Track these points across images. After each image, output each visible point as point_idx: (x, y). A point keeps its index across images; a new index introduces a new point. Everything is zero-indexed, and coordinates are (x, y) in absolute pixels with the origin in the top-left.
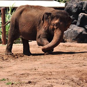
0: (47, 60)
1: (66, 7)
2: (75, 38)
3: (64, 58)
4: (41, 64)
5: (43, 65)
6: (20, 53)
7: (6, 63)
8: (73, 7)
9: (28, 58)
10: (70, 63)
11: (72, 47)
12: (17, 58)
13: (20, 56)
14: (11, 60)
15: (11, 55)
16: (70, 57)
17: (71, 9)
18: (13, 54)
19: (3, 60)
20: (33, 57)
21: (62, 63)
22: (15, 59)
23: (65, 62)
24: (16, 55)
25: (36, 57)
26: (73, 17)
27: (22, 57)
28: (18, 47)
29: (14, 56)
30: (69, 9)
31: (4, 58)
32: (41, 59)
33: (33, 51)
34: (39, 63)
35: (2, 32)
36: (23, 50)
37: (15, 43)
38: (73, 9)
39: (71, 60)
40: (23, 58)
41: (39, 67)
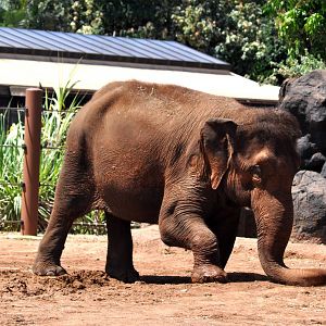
0: (201, 301)
1: (286, 98)
2: (314, 224)
3: (269, 301)
4: (176, 315)
5: (187, 321)
6: (94, 269)
7: (37, 303)
8: (310, 101)
9: (124, 292)
10: (293, 318)
11: (302, 257)
12: (82, 288)
13: (95, 282)
14: (58, 295)
15: (57, 274)
16: (293, 296)
17: (304, 110)
18: (64, 271)
19: (24, 292)
20: (147, 287)
21: (261, 319)
22: (73, 292)
23: (272, 316)
24: (79, 277)
25: (155, 287)
26: (310, 140)
27: (102, 284)
28: (83, 245)
29: (69, 282)
30: (296, 108)
31: (31, 288)
32: (177, 299)
33: (145, 265)
34: (168, 311)
35: (23, 185)
36: (104, 259)
37: (73, 232)
38: (309, 107)
39: (298, 307)
40: (105, 290)
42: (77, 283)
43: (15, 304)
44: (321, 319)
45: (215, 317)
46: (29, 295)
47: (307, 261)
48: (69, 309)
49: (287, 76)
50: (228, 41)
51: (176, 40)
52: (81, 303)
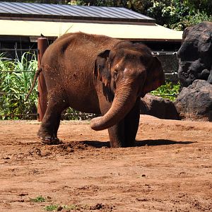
0: (139, 157)
1: (186, 39)
2: (204, 110)
3: (178, 155)
4: (125, 166)
5: (131, 169)
6: (79, 140)
7: (46, 161)
8: (200, 40)
9: (96, 153)
10: (192, 165)
11: (197, 129)
12: (72, 151)
13: (79, 147)
14: (58, 156)
16: (192, 152)
17: (197, 45)
19: (40, 155)
20: (109, 150)
21: (173, 166)
22: (67, 154)
23: (179, 164)
24: (70, 145)
26: (201, 62)
27: (83, 149)
28: (73, 127)
29: (64, 148)
30: (192, 44)
31: (43, 152)
34: (121, 163)
35: (38, 93)
37: (68, 119)
38: (200, 43)
39: (194, 158)
40: (85, 152)
41: (122, 173)
42: (69, 149)
43: (34, 162)
44: (207, 165)
45: (147, 166)
46: (42, 156)
47: (200, 132)
48: (64, 164)
49: (187, 26)
50: (154, 6)
52: (71, 160)
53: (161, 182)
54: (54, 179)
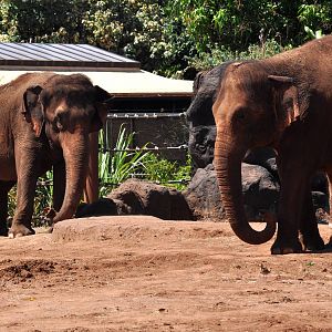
1: (200, 90)
4: (123, 295)
9: (71, 278)
12: (30, 276)
13: (41, 270)
14: (9, 285)
24: (25, 267)
27: (48, 272)
29: (17, 271)
32: (121, 281)
34: (116, 292)
40: (52, 277)
41: (122, 307)
42: (25, 272)
45: (160, 295)
48: (24, 296)
49: (200, 70)
50: (136, 42)
51: (87, 43)
52: (33, 290)
53: (189, 319)
54: (14, 321)
